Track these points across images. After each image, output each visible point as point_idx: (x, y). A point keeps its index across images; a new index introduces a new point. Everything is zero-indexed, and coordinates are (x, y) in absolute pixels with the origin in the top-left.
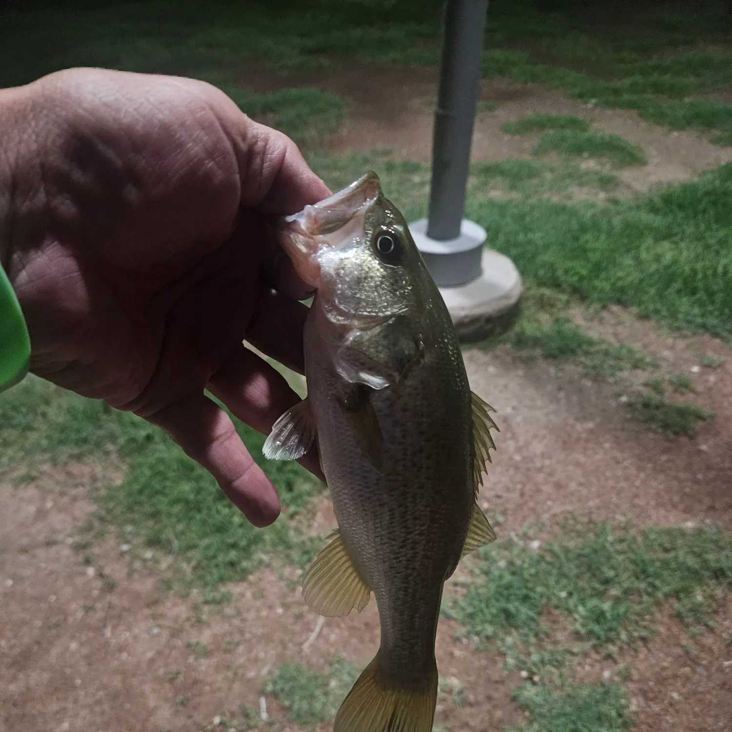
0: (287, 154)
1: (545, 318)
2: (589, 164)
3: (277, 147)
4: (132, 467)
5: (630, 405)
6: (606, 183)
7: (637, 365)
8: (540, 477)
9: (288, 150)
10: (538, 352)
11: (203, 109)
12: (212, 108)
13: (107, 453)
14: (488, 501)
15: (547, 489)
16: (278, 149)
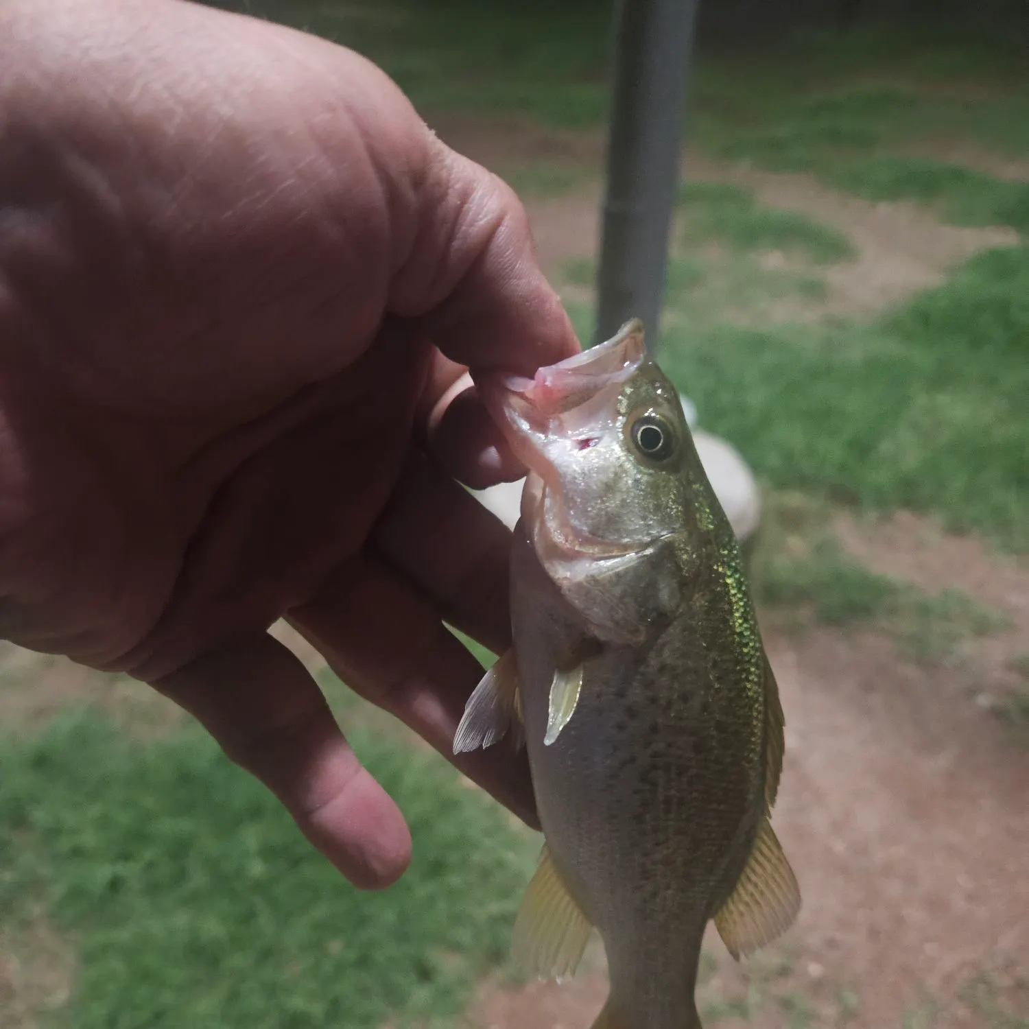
0: (502, 229)
1: (796, 544)
2: (773, 260)
3: (483, 213)
4: (89, 958)
5: (997, 713)
6: (814, 291)
7: (982, 629)
8: (894, 889)
9: (507, 222)
10: (805, 613)
11: (330, 108)
12: (349, 109)
13: (26, 924)
14: (817, 958)
15: (915, 915)
16: (485, 216)
